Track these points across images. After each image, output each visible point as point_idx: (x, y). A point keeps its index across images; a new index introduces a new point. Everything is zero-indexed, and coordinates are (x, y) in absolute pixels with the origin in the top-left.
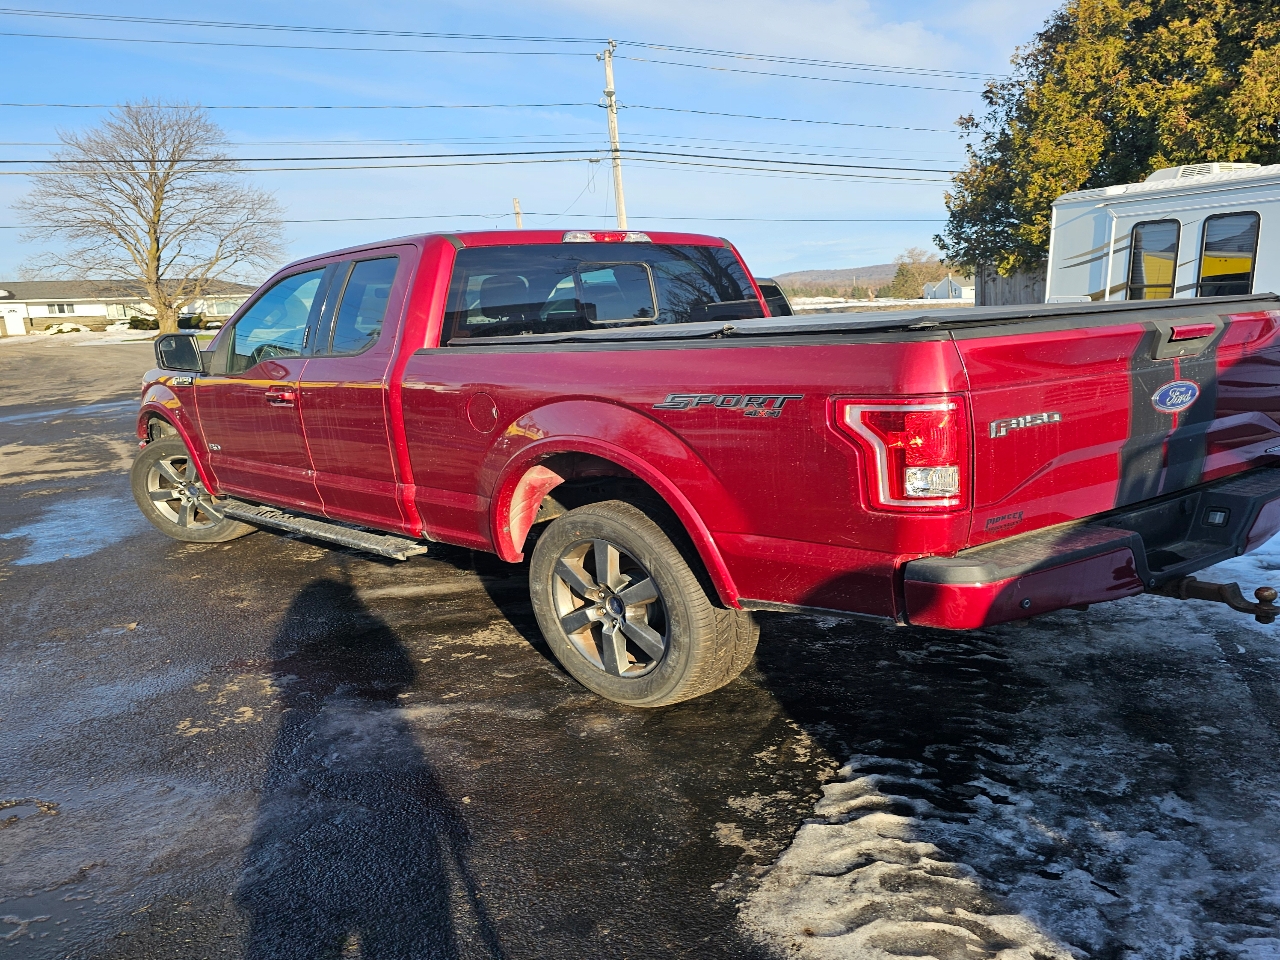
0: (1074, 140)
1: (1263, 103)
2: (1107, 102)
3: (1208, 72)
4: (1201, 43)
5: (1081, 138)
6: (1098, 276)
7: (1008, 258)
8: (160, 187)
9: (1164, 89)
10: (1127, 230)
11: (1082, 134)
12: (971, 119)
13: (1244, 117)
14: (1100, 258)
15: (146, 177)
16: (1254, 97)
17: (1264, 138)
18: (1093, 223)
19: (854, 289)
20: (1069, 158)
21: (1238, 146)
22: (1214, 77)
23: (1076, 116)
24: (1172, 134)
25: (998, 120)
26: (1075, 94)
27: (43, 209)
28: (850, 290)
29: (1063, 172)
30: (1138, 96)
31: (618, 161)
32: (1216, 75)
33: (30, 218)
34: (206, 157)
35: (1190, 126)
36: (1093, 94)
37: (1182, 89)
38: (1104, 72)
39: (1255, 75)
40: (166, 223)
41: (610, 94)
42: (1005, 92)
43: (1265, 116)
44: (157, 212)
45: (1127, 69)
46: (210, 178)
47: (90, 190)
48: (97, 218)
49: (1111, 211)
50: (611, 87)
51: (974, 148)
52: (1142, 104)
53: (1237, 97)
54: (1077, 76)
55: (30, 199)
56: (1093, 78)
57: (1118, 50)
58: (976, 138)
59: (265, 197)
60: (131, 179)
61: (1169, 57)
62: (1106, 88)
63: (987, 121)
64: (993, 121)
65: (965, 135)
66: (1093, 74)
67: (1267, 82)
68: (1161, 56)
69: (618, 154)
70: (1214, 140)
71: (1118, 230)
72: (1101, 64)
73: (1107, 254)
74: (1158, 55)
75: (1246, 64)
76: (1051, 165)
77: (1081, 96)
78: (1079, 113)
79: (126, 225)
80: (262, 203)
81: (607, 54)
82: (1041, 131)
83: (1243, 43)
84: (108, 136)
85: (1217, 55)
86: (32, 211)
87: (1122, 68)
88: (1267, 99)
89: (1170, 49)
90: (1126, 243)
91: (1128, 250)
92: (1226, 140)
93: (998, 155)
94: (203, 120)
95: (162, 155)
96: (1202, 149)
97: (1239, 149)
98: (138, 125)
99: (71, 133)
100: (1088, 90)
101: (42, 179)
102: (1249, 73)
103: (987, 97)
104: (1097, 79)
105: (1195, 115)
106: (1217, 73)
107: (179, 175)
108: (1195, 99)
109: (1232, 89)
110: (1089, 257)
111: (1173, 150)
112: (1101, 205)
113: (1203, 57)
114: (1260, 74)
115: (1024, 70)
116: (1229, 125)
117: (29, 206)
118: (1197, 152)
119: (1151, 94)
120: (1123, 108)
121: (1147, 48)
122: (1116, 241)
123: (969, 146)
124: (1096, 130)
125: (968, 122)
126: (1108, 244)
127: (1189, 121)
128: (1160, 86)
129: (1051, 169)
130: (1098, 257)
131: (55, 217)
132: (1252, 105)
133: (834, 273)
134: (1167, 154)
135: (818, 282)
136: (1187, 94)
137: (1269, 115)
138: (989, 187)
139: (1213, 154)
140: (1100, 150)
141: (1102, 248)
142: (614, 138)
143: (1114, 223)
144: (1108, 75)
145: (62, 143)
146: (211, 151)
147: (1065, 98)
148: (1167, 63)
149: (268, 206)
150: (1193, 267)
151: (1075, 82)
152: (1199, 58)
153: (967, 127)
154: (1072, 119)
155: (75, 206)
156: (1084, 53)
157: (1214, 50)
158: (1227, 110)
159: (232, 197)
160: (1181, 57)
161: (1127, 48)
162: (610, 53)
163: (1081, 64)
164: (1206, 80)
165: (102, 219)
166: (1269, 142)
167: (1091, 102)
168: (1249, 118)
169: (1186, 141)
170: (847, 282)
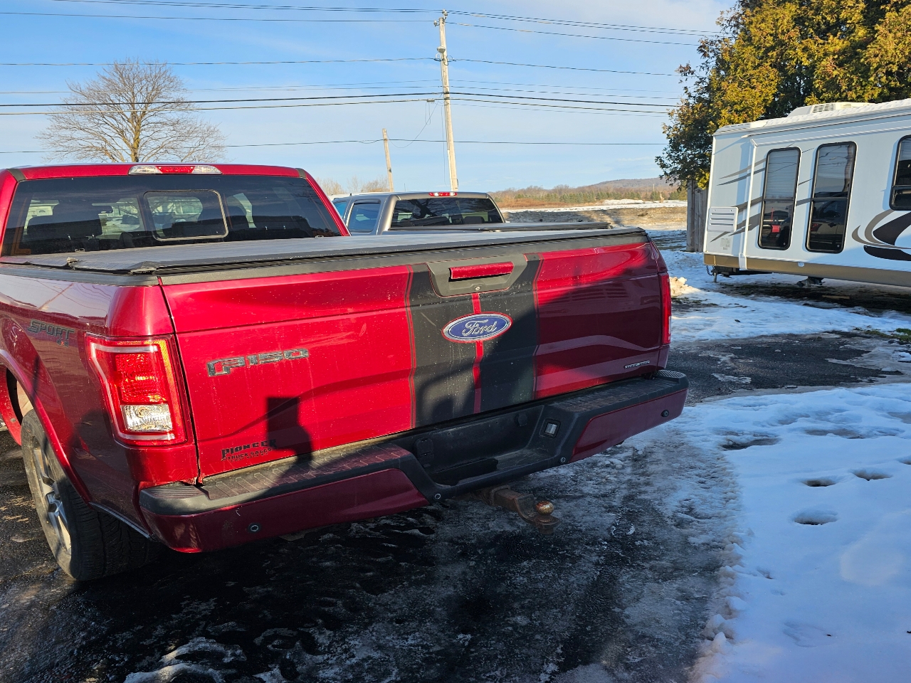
0: (755, 84)
1: (890, 54)
2: (783, 54)
3: (856, 30)
4: (853, 7)
5: (761, 82)
6: (742, 192)
7: (705, 175)
8: (139, 122)
9: (824, 44)
10: (763, 156)
11: (761, 79)
12: (688, 67)
13: (875, 65)
14: (745, 177)
15: (128, 115)
16: (883, 50)
17: (892, 83)
18: (741, 149)
19: (653, 194)
20: (749, 98)
21: (872, 89)
22: (860, 34)
23: (759, 65)
24: (823, 79)
25: (710, 69)
26: (759, 48)
27: (57, 139)
28: (649, 194)
29: (746, 109)
30: (803, 49)
31: (448, 101)
32: (861, 32)
33: (49, 145)
34: (171, 100)
35: (835, 73)
36: (773, 48)
37: (837, 44)
38: (780, 31)
39: (887, 32)
40: (143, 148)
41: (442, 51)
42: (714, 47)
43: (891, 65)
44: (137, 140)
45: (797, 29)
46: (173, 115)
47: (89, 125)
48: (95, 145)
49: (753, 140)
50: (444, 46)
51: (689, 90)
52: (806, 55)
53: (872, 49)
54: (759, 34)
55: (48, 132)
56: (771, 35)
57: (792, 14)
58: (691, 82)
59: (212, 128)
60: (118, 118)
61: (829, 19)
62: (781, 43)
63: (702, 69)
64: (706, 70)
65: (684, 80)
66: (772, 32)
67: (895, 38)
68: (824, 18)
69: (448, 95)
70: (853, 84)
71: (757, 155)
72: (779, 24)
73: (749, 175)
74: (820, 17)
75: (880, 23)
76: (736, 104)
77: (763, 50)
78: (762, 63)
79: (115, 150)
80: (211, 132)
81: (441, 21)
82: (732, 77)
83: (882, 7)
84: (102, 85)
85: (864, 17)
86: (50, 140)
87: (794, 27)
88: (893, 51)
89: (830, 12)
90: (762, 166)
91: (764, 171)
92: (864, 83)
93: (706, 96)
94: (168, 74)
95: (139, 99)
96: (844, 91)
97: (873, 91)
98: (122, 77)
99: (77, 84)
100: (768, 45)
101: (56, 117)
102: (881, 31)
103: (702, 51)
104: (775, 36)
105: (840, 65)
106: (862, 31)
107: (152, 114)
108: (842, 52)
109: (869, 43)
110: (737, 177)
111: (823, 92)
112: (746, 136)
113: (853, 18)
114: (890, 32)
115: (728, 30)
116: (864, 72)
117: (48, 137)
118: (841, 94)
119: (814, 47)
120: (792, 59)
121: (812, 12)
122: (756, 164)
123: (686, 88)
124: (772, 76)
125: (686, 71)
126: (750, 167)
127: (835, 69)
128: (821, 41)
129: (735, 107)
130: (743, 176)
131: (66, 144)
132: (882, 56)
133: (639, 182)
134: (818, 95)
135: (627, 188)
136: (838, 48)
137: (894, 64)
138: (695, 120)
139: (852, 94)
140: (773, 92)
141: (746, 170)
142: (446, 83)
143: (755, 150)
144: (783, 33)
145: (70, 91)
146: (174, 96)
147: (750, 51)
148: (827, 23)
149: (214, 135)
150: (808, 185)
151: (757, 39)
152: (851, 19)
153: (685, 75)
154: (755, 68)
155: (79, 136)
156: (767, 16)
157: (862, 12)
158: (862, 60)
159: (188, 129)
160: (838, 19)
161: (799, 12)
162: (444, 20)
163: (763, 25)
164: (854, 37)
165: (99, 146)
166: (896, 85)
167: (770, 54)
168: (880, 66)
169: (832, 85)
170: (648, 188)
